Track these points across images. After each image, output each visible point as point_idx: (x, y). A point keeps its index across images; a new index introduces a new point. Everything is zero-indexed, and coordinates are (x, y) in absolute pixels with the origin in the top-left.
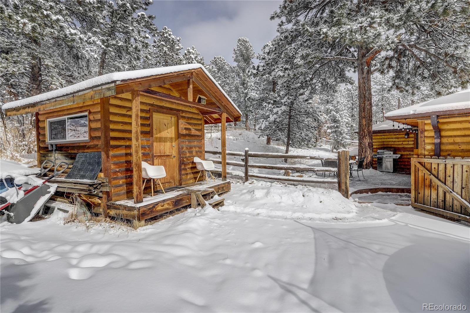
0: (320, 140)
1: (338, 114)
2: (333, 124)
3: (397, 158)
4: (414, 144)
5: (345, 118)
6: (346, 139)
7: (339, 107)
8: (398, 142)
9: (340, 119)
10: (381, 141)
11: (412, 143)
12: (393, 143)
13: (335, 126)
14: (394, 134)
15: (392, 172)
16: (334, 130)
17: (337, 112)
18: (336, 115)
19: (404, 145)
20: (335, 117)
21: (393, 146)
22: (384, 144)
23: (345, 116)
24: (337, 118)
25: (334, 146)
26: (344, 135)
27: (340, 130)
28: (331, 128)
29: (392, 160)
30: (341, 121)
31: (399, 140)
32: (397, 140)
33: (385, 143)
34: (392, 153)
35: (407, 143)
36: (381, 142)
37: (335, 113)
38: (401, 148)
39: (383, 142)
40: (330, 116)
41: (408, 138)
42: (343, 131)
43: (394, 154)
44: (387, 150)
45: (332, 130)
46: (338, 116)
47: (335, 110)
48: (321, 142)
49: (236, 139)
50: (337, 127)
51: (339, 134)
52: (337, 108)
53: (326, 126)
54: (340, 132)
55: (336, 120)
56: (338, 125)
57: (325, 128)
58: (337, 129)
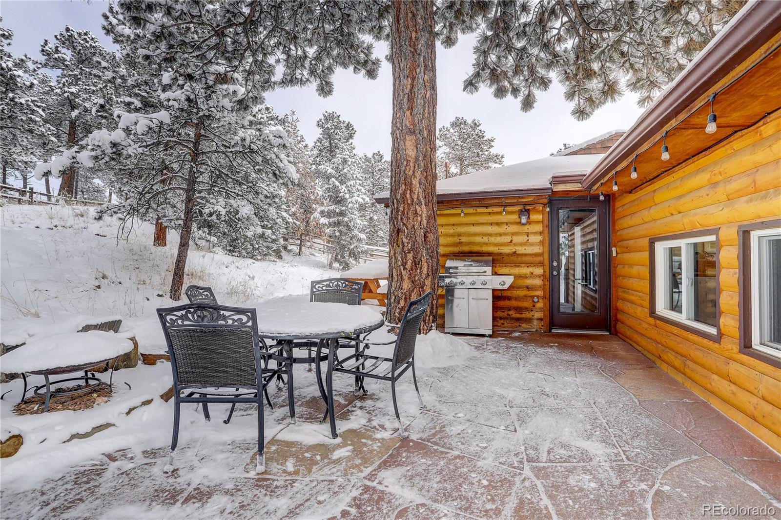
0: (309, 244)
1: (344, 187)
2: (333, 207)
3: (506, 287)
4: (542, 243)
5: (358, 196)
6: (360, 240)
7: (345, 171)
8: (500, 235)
9: (347, 196)
10: (452, 231)
11: (539, 238)
12: (485, 239)
13: (337, 210)
14: (490, 210)
15: (490, 336)
16: (335, 219)
17: (342, 183)
18: (340, 188)
19: (515, 245)
20: (336, 190)
21: (485, 249)
22: (460, 243)
23: (358, 190)
24: (342, 194)
25: (334, 256)
26: (356, 232)
27: (346, 219)
28: (329, 215)
29: (489, 295)
30: (349, 200)
31: (502, 229)
32: (495, 229)
33: (464, 239)
34: (489, 270)
35: (523, 239)
36: (452, 235)
37: (337, 183)
38: (508, 255)
39: (459, 235)
40: (328, 190)
41: (529, 222)
42: (352, 223)
43: (495, 273)
44: (473, 261)
45: (331, 220)
46: (343, 190)
47: (338, 176)
48: (310, 247)
49: (51, 226)
50: (342, 214)
51: (344, 229)
52: (341, 172)
53: (319, 210)
54: (348, 226)
55: (339, 198)
56: (344, 208)
57: (317, 215)
58: (341, 218)
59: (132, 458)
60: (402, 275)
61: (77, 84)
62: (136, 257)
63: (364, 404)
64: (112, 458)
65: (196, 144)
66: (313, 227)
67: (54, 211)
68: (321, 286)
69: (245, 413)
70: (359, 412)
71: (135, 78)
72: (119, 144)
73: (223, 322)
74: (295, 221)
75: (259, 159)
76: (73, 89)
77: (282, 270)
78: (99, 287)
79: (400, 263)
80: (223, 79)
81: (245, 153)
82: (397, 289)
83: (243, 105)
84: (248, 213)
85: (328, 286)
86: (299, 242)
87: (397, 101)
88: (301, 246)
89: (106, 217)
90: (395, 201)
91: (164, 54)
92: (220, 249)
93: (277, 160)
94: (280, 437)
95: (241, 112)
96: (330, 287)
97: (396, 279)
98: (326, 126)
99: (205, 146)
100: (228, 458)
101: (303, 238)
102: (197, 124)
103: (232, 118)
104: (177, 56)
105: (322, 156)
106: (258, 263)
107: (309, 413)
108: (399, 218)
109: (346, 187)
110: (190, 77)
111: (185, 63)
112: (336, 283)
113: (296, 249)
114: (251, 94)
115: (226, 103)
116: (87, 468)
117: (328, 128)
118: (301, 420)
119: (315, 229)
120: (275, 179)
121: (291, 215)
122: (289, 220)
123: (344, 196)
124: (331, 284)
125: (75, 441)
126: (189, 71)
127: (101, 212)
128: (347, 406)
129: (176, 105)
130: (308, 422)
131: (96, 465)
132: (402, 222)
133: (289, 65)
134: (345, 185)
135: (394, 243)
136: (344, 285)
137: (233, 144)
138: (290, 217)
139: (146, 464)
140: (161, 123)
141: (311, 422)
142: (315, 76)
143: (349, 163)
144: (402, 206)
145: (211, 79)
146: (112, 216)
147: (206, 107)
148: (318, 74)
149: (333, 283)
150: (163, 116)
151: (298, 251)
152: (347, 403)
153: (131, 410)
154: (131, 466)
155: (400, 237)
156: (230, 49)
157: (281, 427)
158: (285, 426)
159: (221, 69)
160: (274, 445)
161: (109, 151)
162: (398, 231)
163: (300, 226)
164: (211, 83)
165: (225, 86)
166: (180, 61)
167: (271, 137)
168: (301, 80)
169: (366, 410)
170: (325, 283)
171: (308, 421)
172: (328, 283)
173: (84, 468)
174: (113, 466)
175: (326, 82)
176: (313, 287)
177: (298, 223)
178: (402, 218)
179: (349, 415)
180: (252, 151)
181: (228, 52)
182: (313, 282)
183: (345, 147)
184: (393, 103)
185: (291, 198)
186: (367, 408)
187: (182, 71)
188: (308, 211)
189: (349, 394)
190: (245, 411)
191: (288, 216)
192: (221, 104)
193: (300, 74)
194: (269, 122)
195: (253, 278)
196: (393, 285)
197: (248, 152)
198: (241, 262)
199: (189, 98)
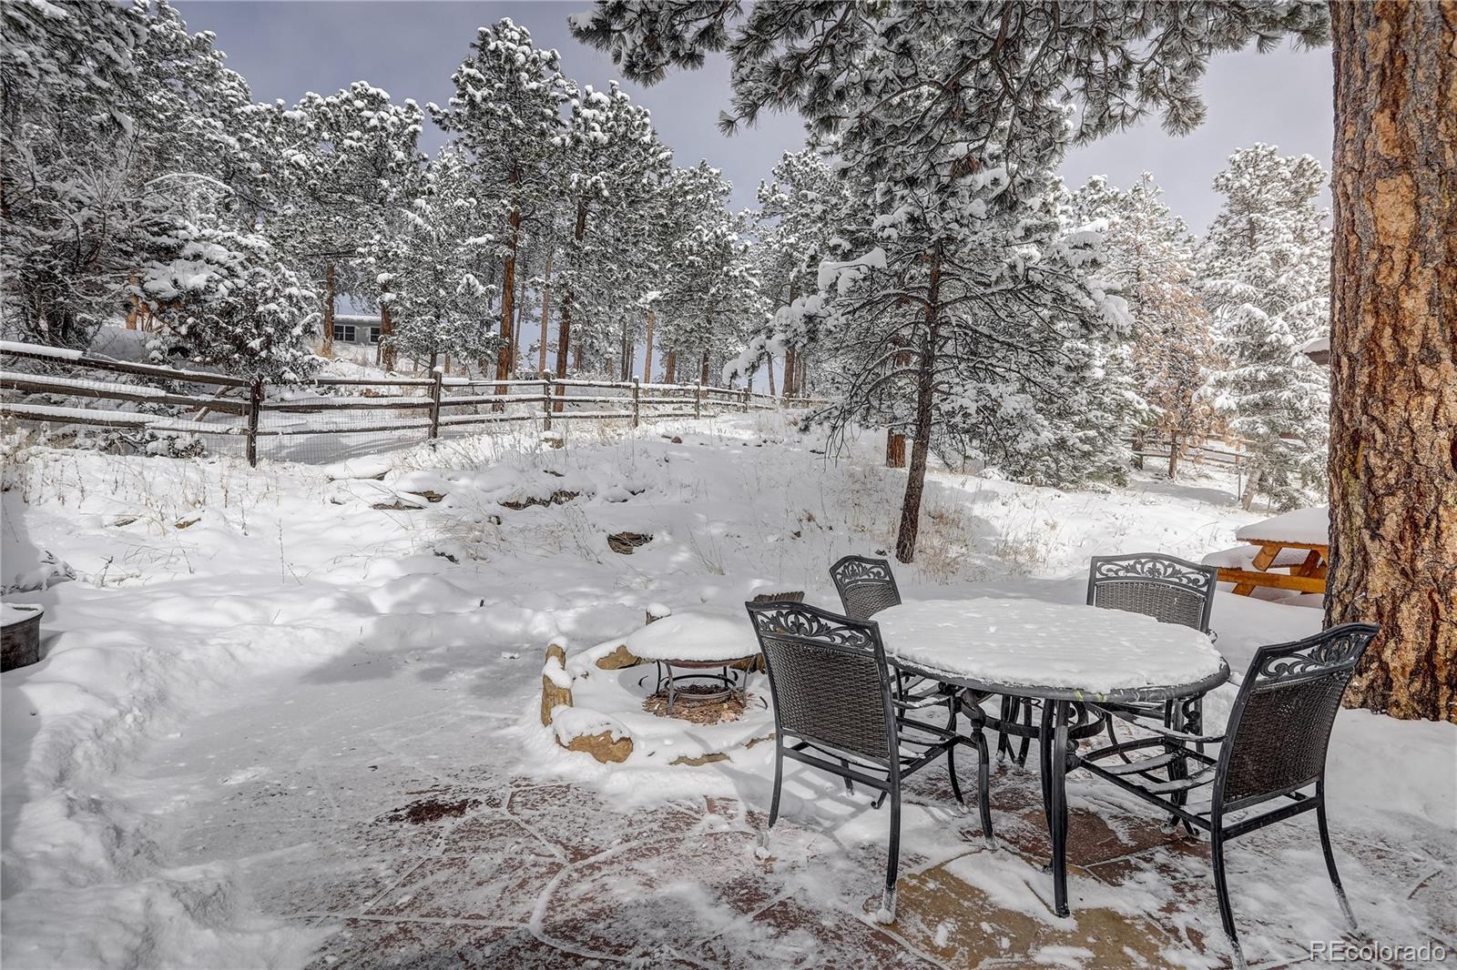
0: (1192, 453)
1: (1279, 319)
2: (1251, 368)
7: (1282, 280)
9: (1289, 339)
13: (1262, 376)
16: (1255, 397)
17: (1272, 309)
18: (1268, 322)
25: (1256, 478)
27: (1286, 394)
28: (1238, 387)
30: (1295, 349)
37: (1259, 313)
40: (1236, 331)
45: (1245, 399)
46: (1276, 327)
47: (1261, 296)
48: (1196, 459)
49: (761, 442)
50: (1274, 382)
51: (1282, 418)
52: (1271, 287)
53: (1211, 380)
54: (1292, 408)
55: (1265, 348)
56: (1279, 369)
57: (1206, 390)
58: (1271, 392)
59: (731, 817)
60: (1367, 553)
61: (796, 231)
62: (857, 486)
63: (1176, 863)
64: (711, 806)
65: (934, 291)
66: (1201, 417)
67: (763, 420)
68: (1115, 568)
69: (916, 799)
70: (1151, 877)
71: (850, 203)
72: (816, 316)
73: (826, 639)
74: (1153, 406)
75: (1047, 298)
76: (792, 240)
77: (1119, 511)
78: (798, 534)
79: (1358, 522)
80: (966, 166)
81: (1020, 291)
82: (1350, 588)
83: (1006, 203)
84: (1017, 406)
85: (1132, 569)
86: (1168, 449)
87: (1346, 96)
88: (1173, 458)
89: (813, 426)
90: (1344, 360)
91: (867, 159)
92: (995, 469)
93: (1080, 295)
94: (952, 868)
95: (1006, 217)
96: (1137, 572)
97: (1348, 560)
98: (1237, 184)
99: (945, 294)
100: (849, 872)
101: (1179, 439)
102: (933, 256)
103: (986, 232)
104: (887, 154)
105: (1231, 254)
106: (1067, 497)
107: (1035, 839)
108: (1358, 404)
109: (1285, 319)
110: (911, 182)
111: (900, 160)
112: (1150, 565)
113: (1161, 463)
114: (1018, 179)
115: (979, 207)
116: (682, 810)
117: (1242, 187)
118: (1011, 847)
119: (1206, 421)
120: (1084, 331)
121: (1144, 395)
122: (1140, 407)
123: (1278, 340)
124: (1138, 567)
125: (682, 765)
126: (909, 171)
127: (807, 419)
128: (1130, 851)
129: (893, 233)
130: (1023, 858)
131: (691, 809)
132: (1365, 412)
133: (1092, 95)
134: (1282, 314)
135: (1342, 468)
136: (1170, 571)
137: (993, 279)
138: (1141, 400)
139: (742, 833)
140: (873, 269)
141: (1029, 860)
142: (1154, 97)
143: (1294, 260)
144: (1366, 371)
145: (945, 172)
146: (821, 424)
147: (941, 224)
148: (1160, 90)
149: (1143, 565)
150: (877, 257)
151: (1167, 467)
152: (1133, 843)
153: (753, 741)
154: (725, 828)
155: (1362, 453)
156: (972, 109)
157: (965, 847)
158: (973, 849)
159: (960, 150)
160: (936, 880)
161: (803, 329)
162: (1356, 439)
163: (1168, 418)
164: (945, 180)
165: (968, 179)
166: (892, 161)
167: (1066, 251)
168: (1123, 117)
169: (1174, 878)
170: (1124, 563)
171: (1025, 854)
172: (1132, 562)
173: (678, 808)
174: (710, 818)
175: (1182, 101)
176: (1094, 569)
177: (1160, 411)
178: (1365, 405)
179: (1123, 876)
180: (1032, 286)
181: (970, 116)
182: (1095, 560)
183: (1280, 224)
184: (1336, 106)
185: (1146, 360)
186: (1178, 875)
187: (898, 175)
188: (1187, 383)
189: (1148, 824)
190: (919, 794)
191: (1137, 398)
192: (966, 213)
193: (1119, 104)
194: (1098, 210)
195: (1053, 527)
196: (1338, 575)
197: (1026, 286)
198: (1030, 494)
199: (912, 216)
